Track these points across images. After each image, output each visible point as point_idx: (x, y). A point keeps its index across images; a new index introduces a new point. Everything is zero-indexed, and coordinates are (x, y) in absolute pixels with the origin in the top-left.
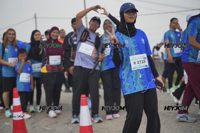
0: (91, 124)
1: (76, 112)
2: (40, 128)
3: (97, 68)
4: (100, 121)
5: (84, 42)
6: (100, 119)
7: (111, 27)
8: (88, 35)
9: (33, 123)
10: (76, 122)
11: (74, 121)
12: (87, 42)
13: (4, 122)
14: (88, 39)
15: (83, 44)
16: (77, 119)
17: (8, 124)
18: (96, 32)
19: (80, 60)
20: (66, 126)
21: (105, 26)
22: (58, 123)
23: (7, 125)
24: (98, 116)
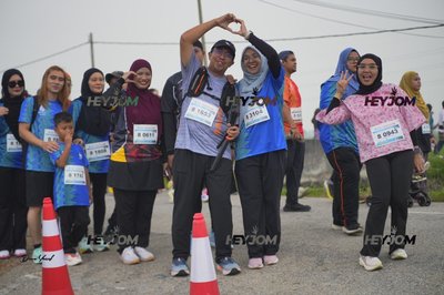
0: (215, 278)
1: (182, 251)
2: (103, 287)
3: (227, 155)
4: (234, 272)
5: (197, 96)
6: (235, 266)
7: (257, 64)
8: (206, 81)
9: (87, 275)
10: (182, 274)
11: (176, 270)
12: (202, 95)
13: (22, 273)
14: (205, 90)
15: (194, 100)
16: (184, 268)
17: (31, 276)
18: (226, 74)
19: (188, 136)
20: (161, 281)
21: (246, 62)
22: (142, 276)
23: (28, 280)
24: (230, 261)
